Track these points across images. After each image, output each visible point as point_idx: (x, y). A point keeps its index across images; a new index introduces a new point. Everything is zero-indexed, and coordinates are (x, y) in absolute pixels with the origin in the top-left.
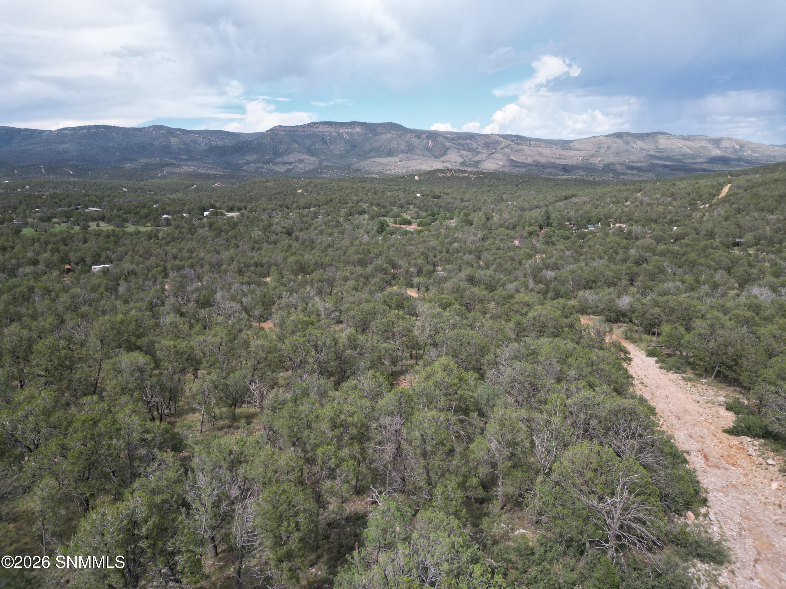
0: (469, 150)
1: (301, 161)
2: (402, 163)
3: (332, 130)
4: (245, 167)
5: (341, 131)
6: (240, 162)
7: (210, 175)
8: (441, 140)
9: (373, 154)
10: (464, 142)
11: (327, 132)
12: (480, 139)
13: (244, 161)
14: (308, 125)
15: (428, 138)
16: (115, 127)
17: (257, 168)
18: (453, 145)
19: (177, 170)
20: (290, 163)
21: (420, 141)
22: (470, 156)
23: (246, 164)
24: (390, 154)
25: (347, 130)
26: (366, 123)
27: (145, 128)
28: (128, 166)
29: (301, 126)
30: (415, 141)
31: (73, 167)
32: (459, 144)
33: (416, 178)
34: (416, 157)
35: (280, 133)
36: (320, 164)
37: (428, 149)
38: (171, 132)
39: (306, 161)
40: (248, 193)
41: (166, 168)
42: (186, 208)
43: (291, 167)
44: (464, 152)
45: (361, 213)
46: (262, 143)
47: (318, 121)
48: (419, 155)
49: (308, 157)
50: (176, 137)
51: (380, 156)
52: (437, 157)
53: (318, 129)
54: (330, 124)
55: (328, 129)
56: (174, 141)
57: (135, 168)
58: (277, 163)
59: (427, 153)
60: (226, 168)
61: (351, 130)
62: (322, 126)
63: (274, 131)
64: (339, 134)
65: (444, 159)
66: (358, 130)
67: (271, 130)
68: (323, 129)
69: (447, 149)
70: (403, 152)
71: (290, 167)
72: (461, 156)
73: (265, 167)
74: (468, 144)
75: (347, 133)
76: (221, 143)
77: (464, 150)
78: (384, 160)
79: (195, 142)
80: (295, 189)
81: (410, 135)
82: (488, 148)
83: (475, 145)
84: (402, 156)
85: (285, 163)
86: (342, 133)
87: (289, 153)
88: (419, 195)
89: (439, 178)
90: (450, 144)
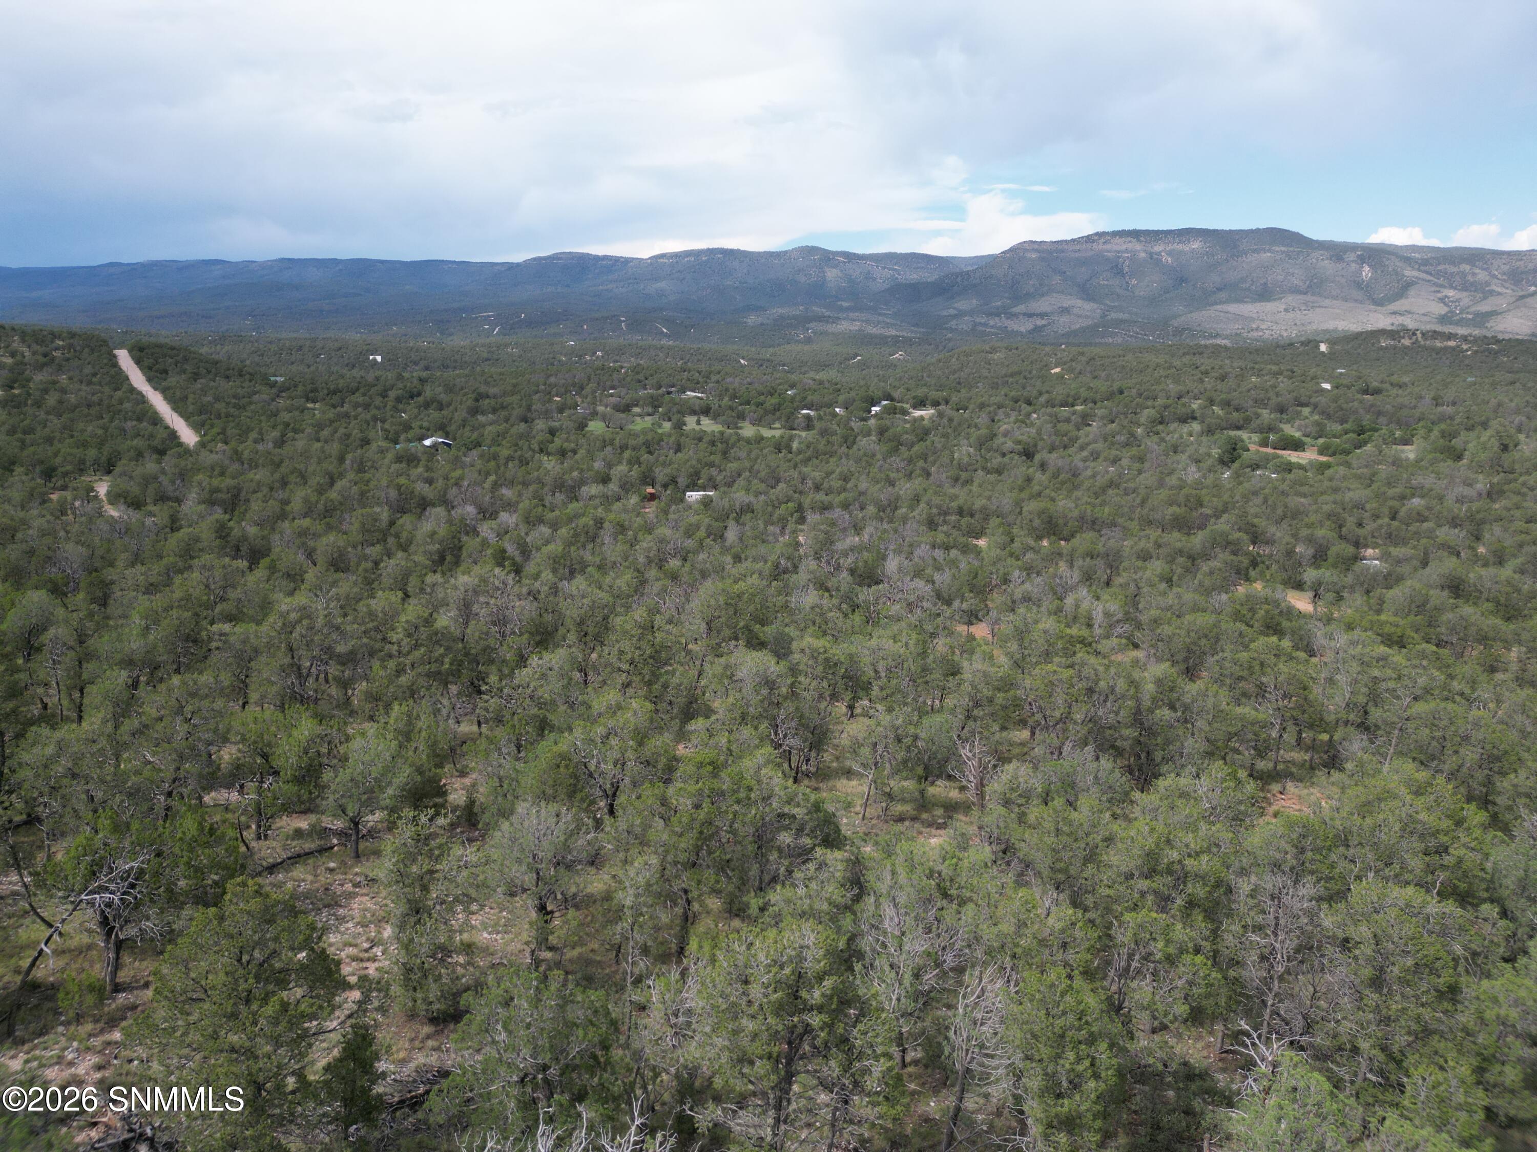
0: (1466, 287)
1: (1065, 311)
2: (1291, 315)
3: (1138, 247)
4: (953, 323)
5: (1158, 248)
6: (945, 313)
7: (887, 337)
8: (1394, 263)
9: (1223, 295)
10: (1453, 269)
11: (1126, 251)
12: (1500, 261)
13: (952, 312)
14: (1089, 239)
15: (1362, 260)
16: (738, 250)
17: (975, 325)
18: (1424, 276)
19: (831, 328)
20: (1042, 315)
21: (1339, 266)
22: (1466, 302)
23: (955, 317)
24: (1265, 294)
25: (1170, 247)
26: (1214, 231)
27: (786, 252)
28: (752, 319)
29: (1073, 240)
30: (1328, 266)
31: (668, 322)
32: (1438, 274)
33: (1323, 348)
34: (1327, 302)
35: (1028, 255)
36: (1104, 316)
37: (1358, 285)
38: (827, 258)
39: (1075, 311)
40: (955, 372)
41: (812, 325)
42: (841, 398)
43: (1043, 322)
44: (1451, 293)
45: (1184, 420)
46: (991, 277)
47: (1109, 229)
48: (1335, 298)
49: (1079, 303)
50: (835, 267)
51: (1240, 301)
52: (1379, 303)
53: (1108, 247)
54: (1135, 234)
55: (1130, 246)
56: (832, 274)
57: (762, 324)
58: (1012, 316)
59: (1356, 294)
60: (917, 325)
61: (1180, 247)
62: (1117, 240)
63: (1017, 253)
64: (1151, 255)
65: (1396, 306)
66: (1196, 245)
67: (1012, 250)
68: (1120, 245)
69: (1408, 285)
70: (1296, 291)
71: (1040, 322)
72: (1442, 300)
73: (992, 323)
74: (1463, 274)
75: (1170, 253)
76: (913, 277)
77: (1453, 288)
78: (1248, 309)
79: (868, 276)
80: (1048, 367)
81: (1316, 254)
82: (1518, 282)
83: (1482, 276)
84: (1290, 299)
85: (1030, 315)
86: (1159, 254)
87: (1043, 295)
88: (1327, 386)
89: (1382, 348)
90: (1416, 273)
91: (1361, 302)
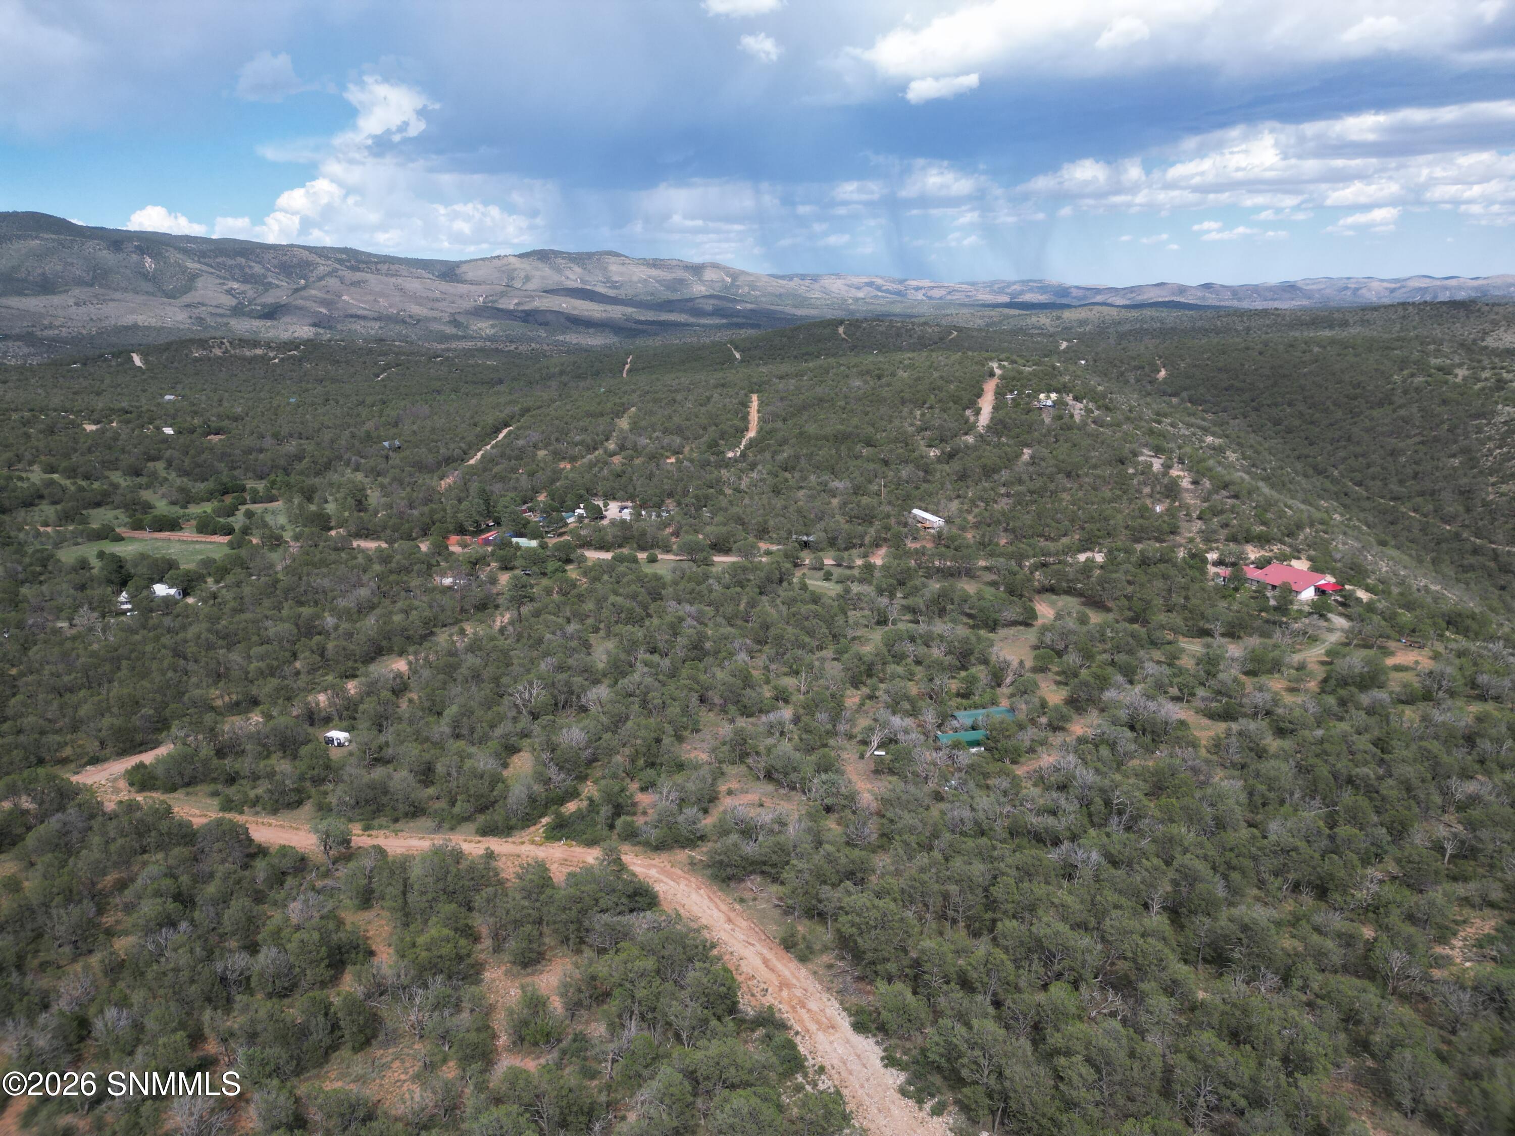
0: (246, 279)
2: (83, 309)
8: (174, 256)
10: (230, 262)
12: (269, 256)
15: (141, 251)
18: (204, 268)
21: (121, 256)
22: (251, 294)
24: (47, 286)
30: (107, 256)
32: (219, 266)
33: (137, 360)
34: (118, 295)
37: (145, 276)
44: (235, 285)
48: (125, 290)
51: (19, 293)
52: (171, 295)
59: (147, 287)
65: (187, 299)
69: (193, 277)
70: (79, 282)
72: (229, 292)
74: (241, 268)
77: (235, 280)
78: (33, 303)
81: (90, 241)
82: (289, 275)
83: (258, 269)
84: (78, 292)
88: (169, 431)
89: (196, 360)
90: (198, 266)
91: (153, 294)
